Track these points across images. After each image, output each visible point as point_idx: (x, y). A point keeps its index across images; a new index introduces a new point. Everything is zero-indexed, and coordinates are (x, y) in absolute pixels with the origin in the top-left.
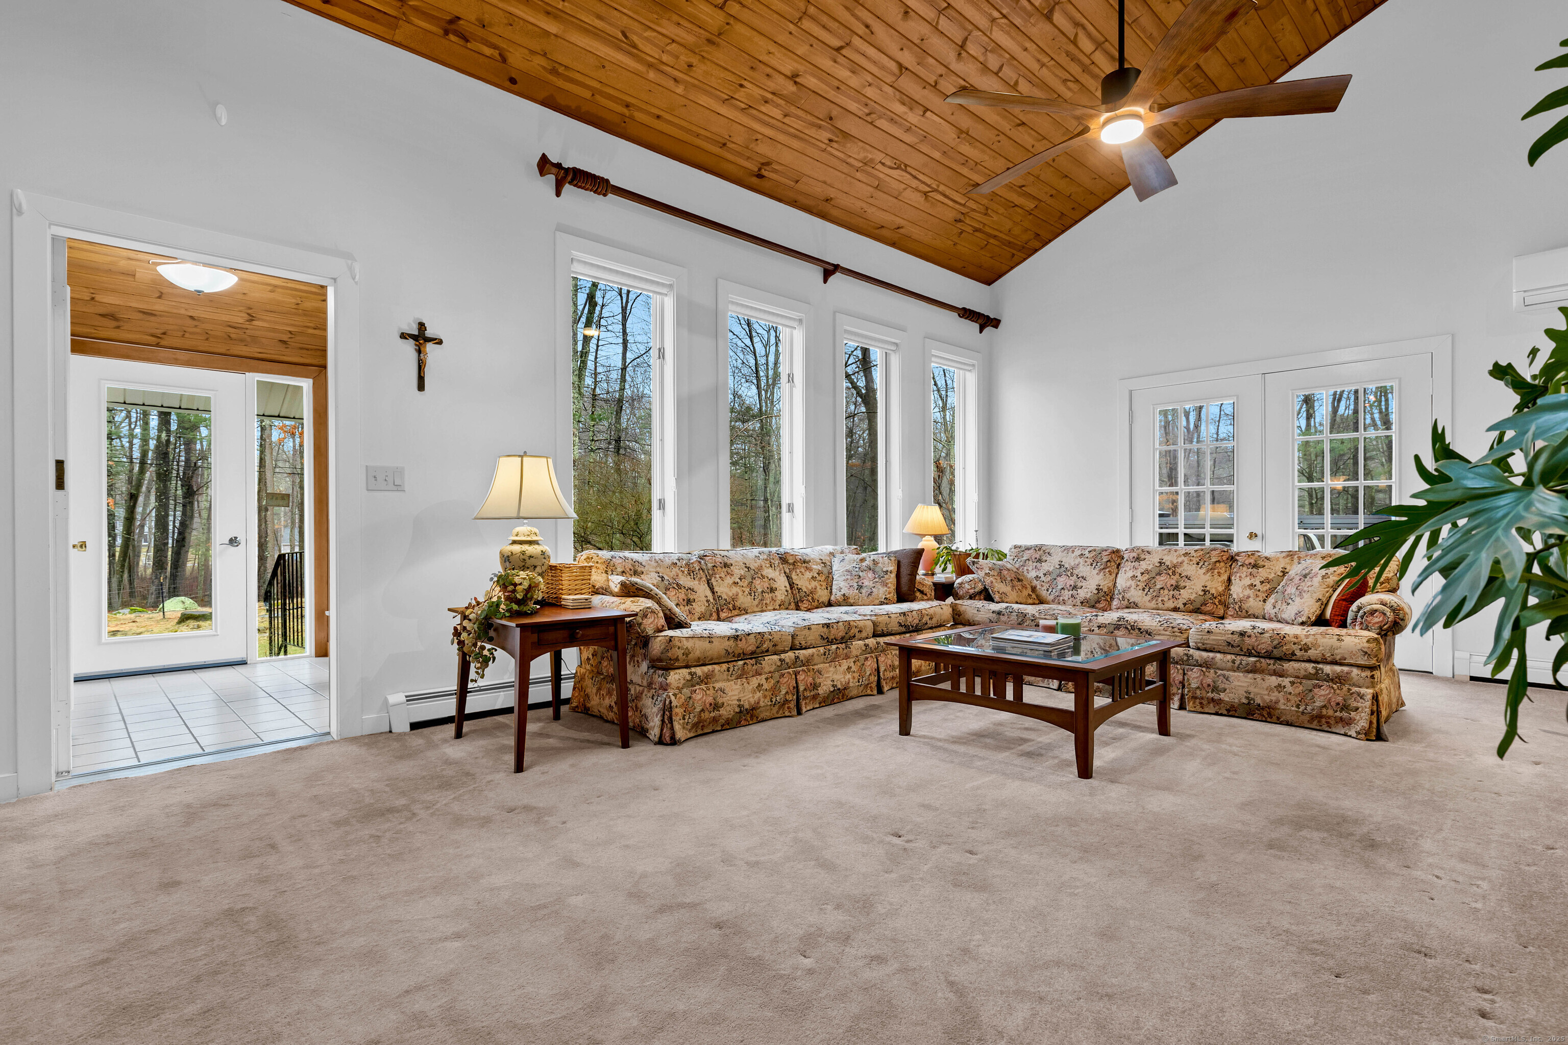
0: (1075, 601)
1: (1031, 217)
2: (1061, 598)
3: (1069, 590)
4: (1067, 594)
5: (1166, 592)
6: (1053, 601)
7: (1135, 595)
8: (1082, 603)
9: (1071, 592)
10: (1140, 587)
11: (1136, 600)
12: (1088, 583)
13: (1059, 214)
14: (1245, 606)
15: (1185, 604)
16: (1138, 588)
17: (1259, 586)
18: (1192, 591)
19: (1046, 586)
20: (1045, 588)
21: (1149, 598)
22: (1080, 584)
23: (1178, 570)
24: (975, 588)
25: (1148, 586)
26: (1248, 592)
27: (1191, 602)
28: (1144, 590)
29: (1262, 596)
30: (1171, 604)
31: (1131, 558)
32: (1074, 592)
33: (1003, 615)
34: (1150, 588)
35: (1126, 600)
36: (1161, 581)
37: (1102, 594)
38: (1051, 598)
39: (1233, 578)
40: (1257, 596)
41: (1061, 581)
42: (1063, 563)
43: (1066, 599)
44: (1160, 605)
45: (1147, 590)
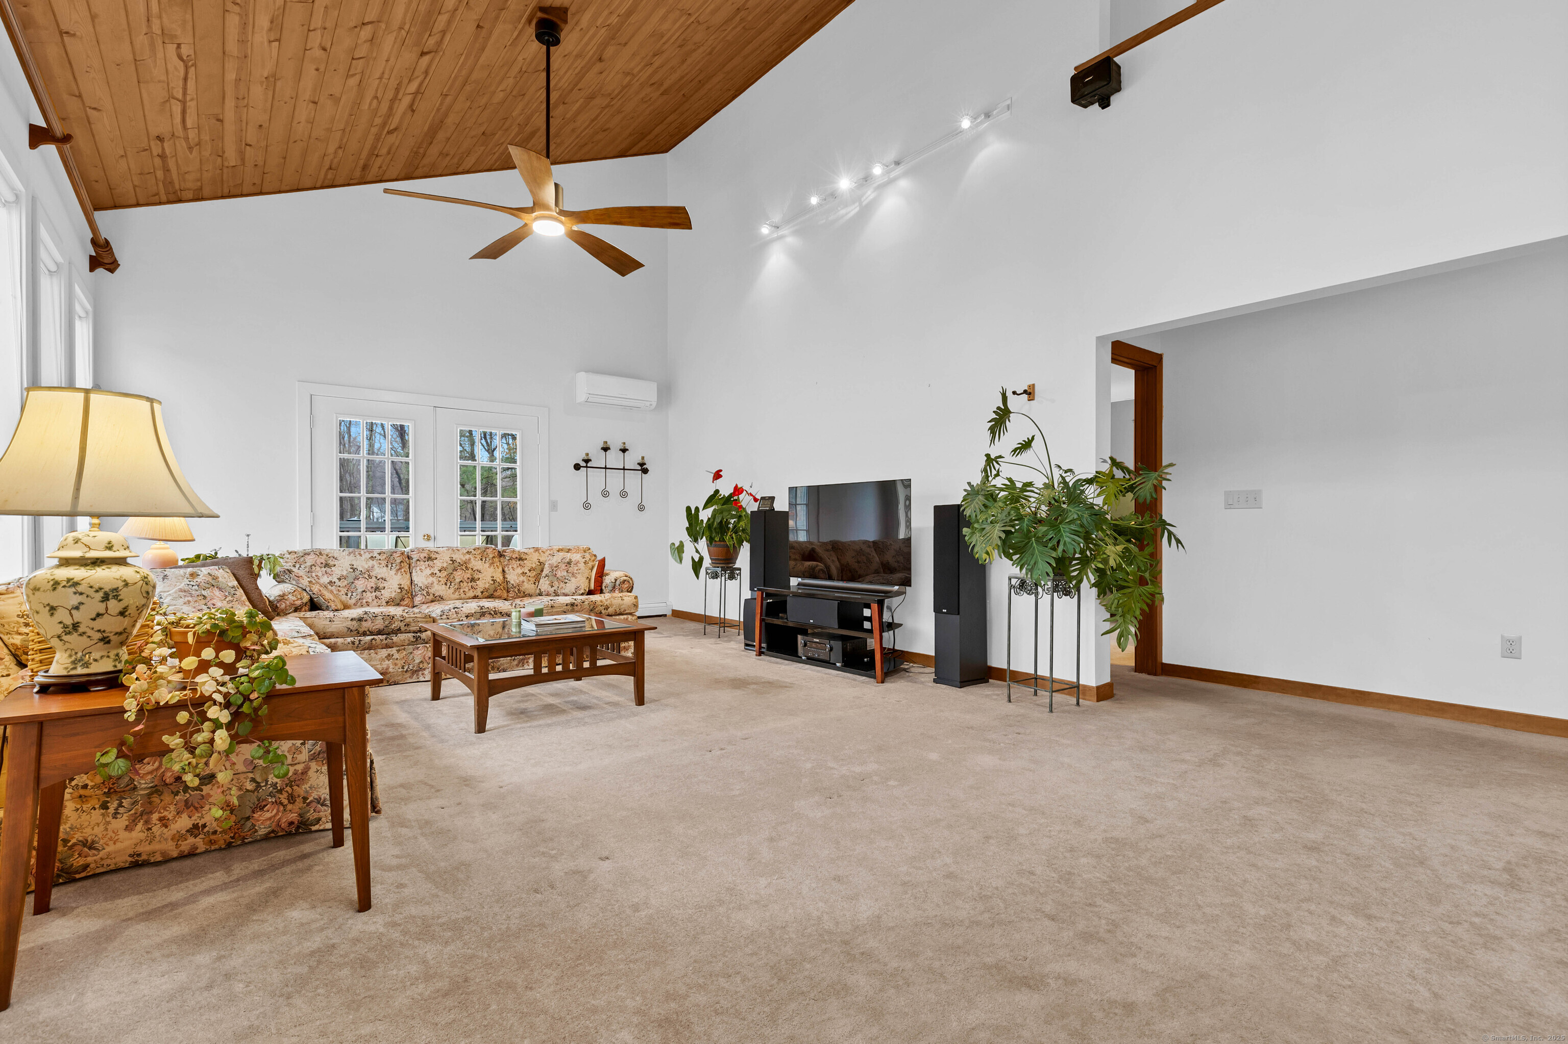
0: (380, 602)
1: (219, 171)
2: (364, 601)
3: (371, 592)
4: (369, 596)
5: (465, 584)
6: (355, 605)
7: (439, 589)
8: (387, 602)
9: (374, 594)
10: (442, 582)
11: (441, 593)
12: (389, 583)
13: (240, 182)
14: (522, 589)
15: (482, 592)
16: (440, 583)
17: (529, 574)
18: (484, 583)
19: (343, 591)
20: (342, 592)
21: (452, 590)
22: (381, 586)
23: (470, 566)
24: (301, 599)
25: (449, 581)
26: (522, 578)
27: (487, 590)
28: (446, 584)
29: (533, 580)
30: (471, 594)
31: (423, 558)
32: (378, 593)
33: (366, 621)
34: (451, 582)
35: (431, 595)
36: (459, 575)
37: (404, 592)
38: (353, 601)
39: (506, 569)
40: (529, 581)
41: (361, 584)
42: (355, 567)
43: (370, 600)
44: (463, 595)
45: (449, 584)
